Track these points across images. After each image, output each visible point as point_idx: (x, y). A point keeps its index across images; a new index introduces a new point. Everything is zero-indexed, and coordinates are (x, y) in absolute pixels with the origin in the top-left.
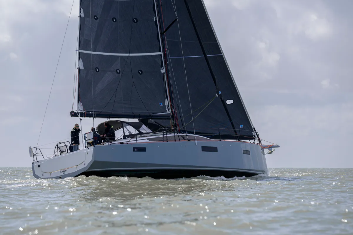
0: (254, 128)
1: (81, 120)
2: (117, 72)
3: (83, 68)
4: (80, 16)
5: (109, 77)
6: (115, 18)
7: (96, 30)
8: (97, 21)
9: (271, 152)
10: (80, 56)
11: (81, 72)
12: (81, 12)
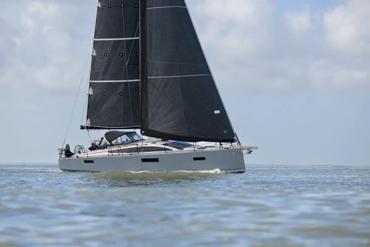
0: (235, 133)
1: (88, 131)
2: (120, 95)
3: (93, 94)
4: (93, 55)
5: (113, 98)
6: (121, 54)
7: (105, 64)
8: (107, 58)
9: (250, 152)
10: (91, 85)
11: (90, 96)
12: (93, 52)
